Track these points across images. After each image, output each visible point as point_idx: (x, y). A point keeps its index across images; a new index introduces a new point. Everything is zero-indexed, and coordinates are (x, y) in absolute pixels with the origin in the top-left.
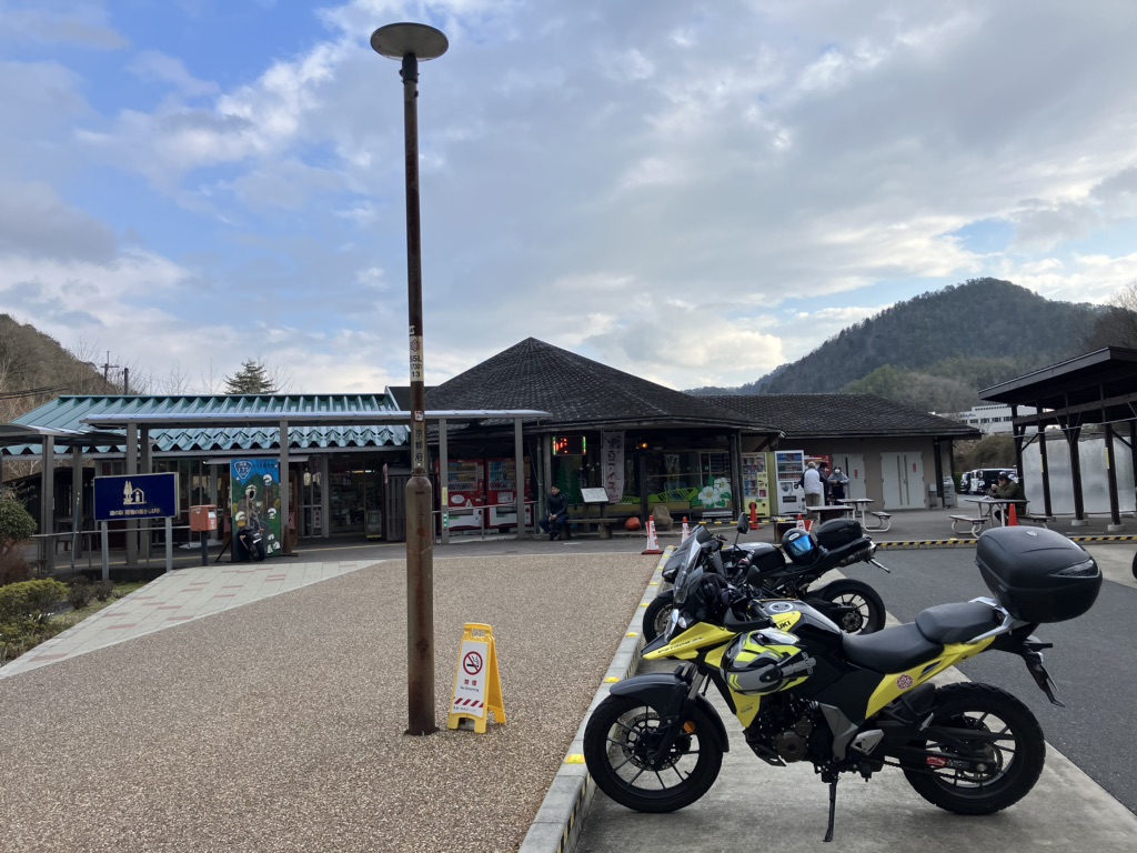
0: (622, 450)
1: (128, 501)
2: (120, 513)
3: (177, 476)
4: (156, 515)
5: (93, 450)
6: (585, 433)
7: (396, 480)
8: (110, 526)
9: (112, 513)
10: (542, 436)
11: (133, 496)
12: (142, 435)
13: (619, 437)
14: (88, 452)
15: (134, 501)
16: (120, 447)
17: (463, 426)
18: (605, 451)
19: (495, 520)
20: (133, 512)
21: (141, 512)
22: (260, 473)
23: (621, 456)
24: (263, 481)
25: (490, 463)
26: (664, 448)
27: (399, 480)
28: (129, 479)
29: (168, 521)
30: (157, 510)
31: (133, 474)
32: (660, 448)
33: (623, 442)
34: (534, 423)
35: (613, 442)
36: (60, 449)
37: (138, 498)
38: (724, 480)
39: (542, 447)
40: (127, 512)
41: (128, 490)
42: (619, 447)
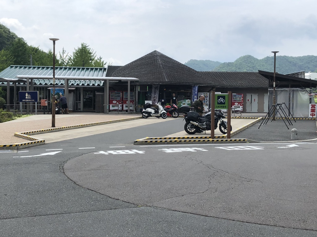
0: (158, 90)
1: (27, 98)
2: (25, 100)
3: (38, 92)
4: (33, 101)
5: (19, 84)
6: (148, 85)
7: (98, 96)
8: (23, 103)
9: (23, 100)
10: (136, 85)
11: (28, 96)
12: (31, 80)
13: (158, 86)
14: (18, 84)
15: (28, 98)
16: (26, 83)
17: (118, 81)
18: (153, 90)
19: (125, 108)
20: (28, 100)
21: (30, 100)
22: (59, 92)
23: (158, 92)
24: (59, 94)
25: (124, 92)
26: (172, 90)
27: (99, 96)
28: (27, 92)
29: (36, 103)
30: (34, 100)
31: (28, 91)
32: (171, 90)
33: (159, 88)
34: (134, 82)
35: (156, 88)
36: (11, 83)
37: (29, 97)
38: (189, 100)
39: (136, 89)
40: (27, 100)
41: (27, 95)
42: (157, 89)
